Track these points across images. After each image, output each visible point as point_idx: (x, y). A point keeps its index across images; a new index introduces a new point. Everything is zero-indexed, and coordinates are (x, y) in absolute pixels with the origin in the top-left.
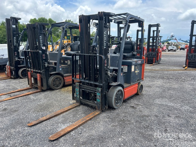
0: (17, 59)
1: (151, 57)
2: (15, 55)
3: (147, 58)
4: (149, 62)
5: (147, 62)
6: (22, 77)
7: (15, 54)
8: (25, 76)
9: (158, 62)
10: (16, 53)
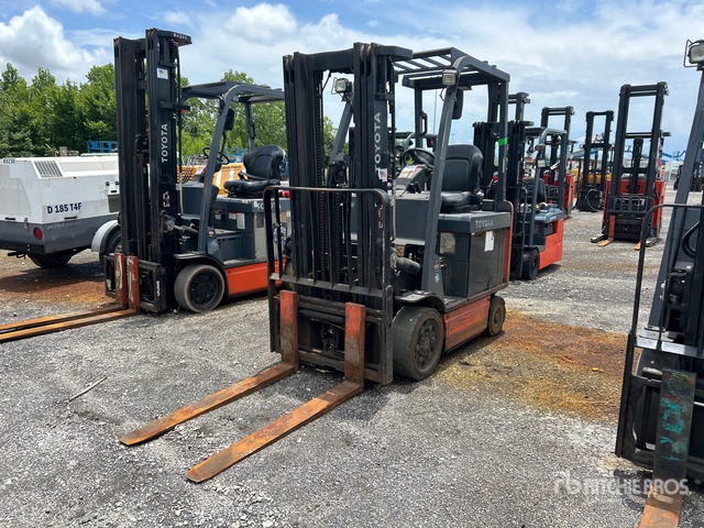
0: (171, 225)
1: (630, 214)
2: (161, 207)
3: (613, 218)
4: (622, 236)
5: (612, 234)
6: (191, 308)
7: (161, 201)
8: (203, 302)
9: (655, 236)
10: (166, 196)
